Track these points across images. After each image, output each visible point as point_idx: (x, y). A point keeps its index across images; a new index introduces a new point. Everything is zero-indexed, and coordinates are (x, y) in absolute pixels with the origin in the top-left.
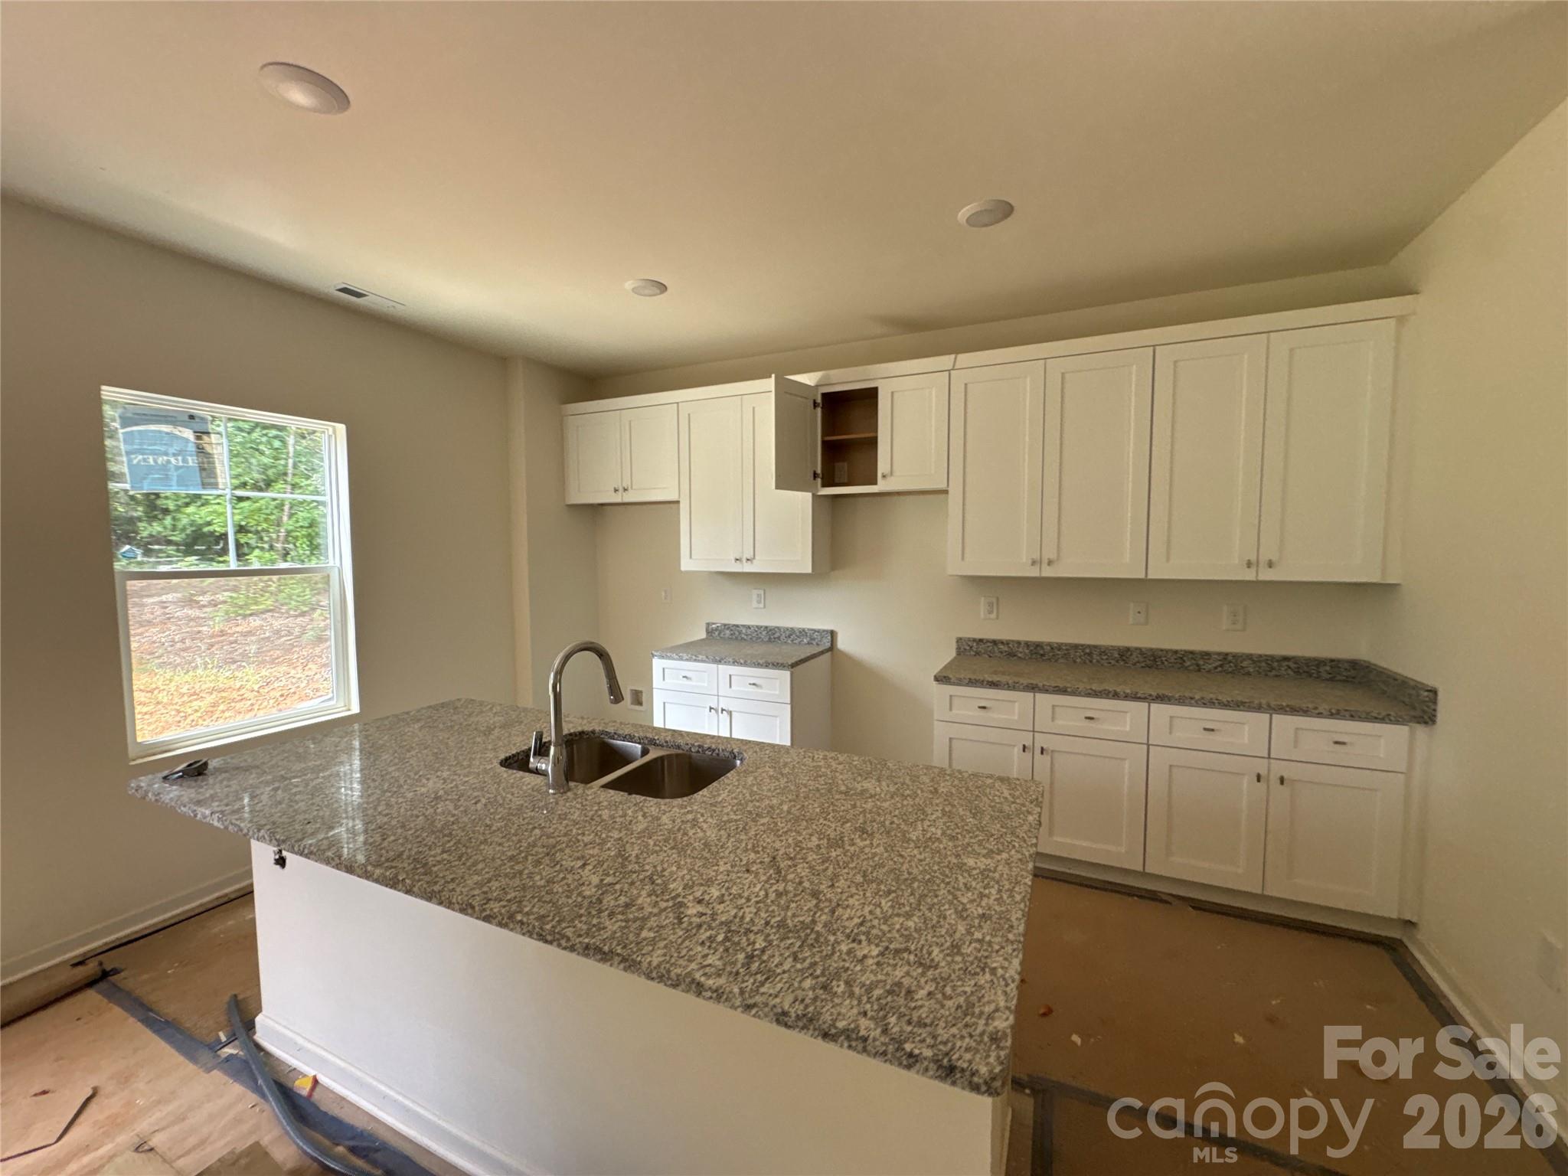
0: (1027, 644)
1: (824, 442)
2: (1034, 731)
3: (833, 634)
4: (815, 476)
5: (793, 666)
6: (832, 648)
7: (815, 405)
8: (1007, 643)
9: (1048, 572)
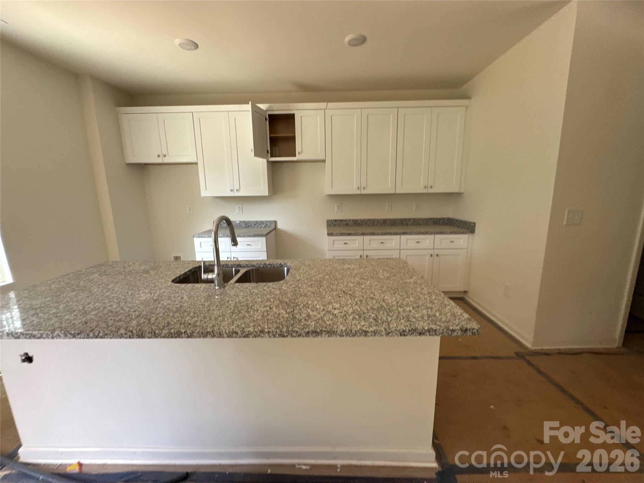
0: (353, 220)
1: (271, 138)
2: (363, 250)
3: (275, 222)
4: (268, 152)
5: (267, 235)
6: (275, 228)
7: (266, 119)
8: (345, 221)
9: (363, 192)
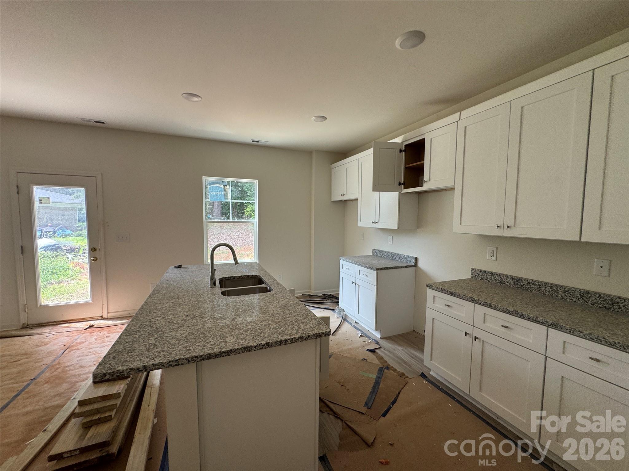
3: (416, 259)
4: (400, 184)
5: (377, 269)
6: (416, 265)
7: (401, 151)
8: (500, 275)
9: (508, 233)
